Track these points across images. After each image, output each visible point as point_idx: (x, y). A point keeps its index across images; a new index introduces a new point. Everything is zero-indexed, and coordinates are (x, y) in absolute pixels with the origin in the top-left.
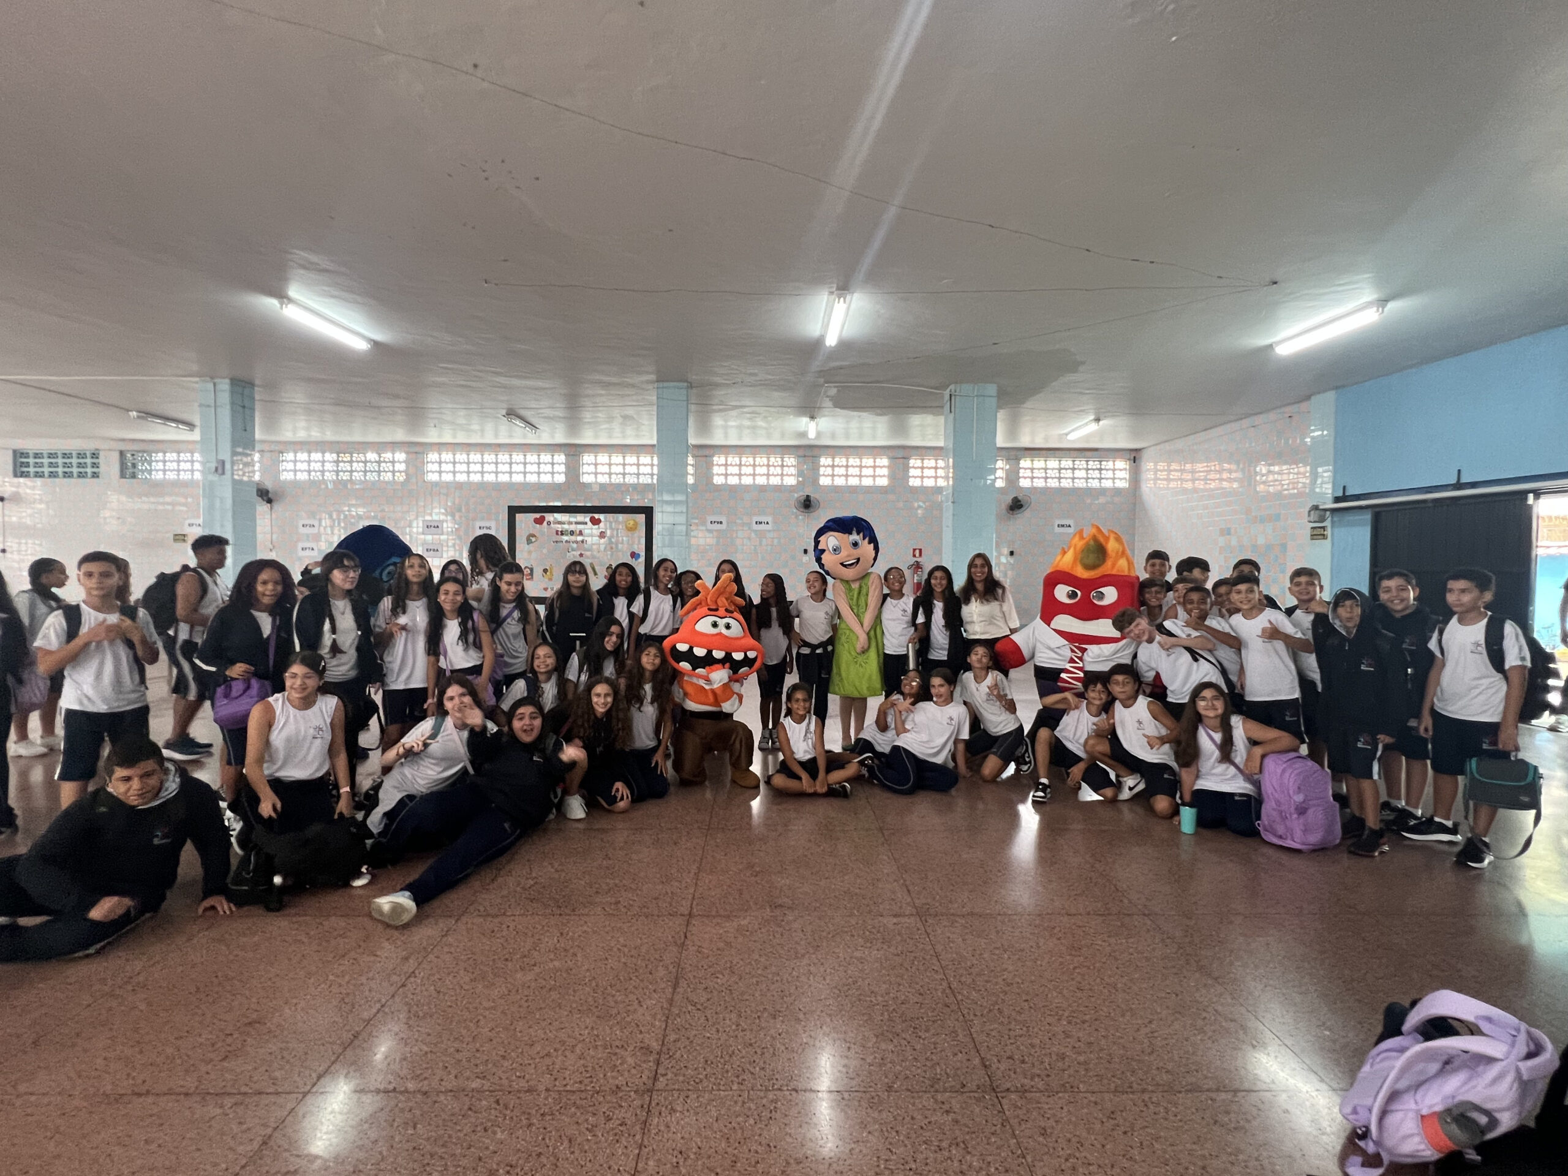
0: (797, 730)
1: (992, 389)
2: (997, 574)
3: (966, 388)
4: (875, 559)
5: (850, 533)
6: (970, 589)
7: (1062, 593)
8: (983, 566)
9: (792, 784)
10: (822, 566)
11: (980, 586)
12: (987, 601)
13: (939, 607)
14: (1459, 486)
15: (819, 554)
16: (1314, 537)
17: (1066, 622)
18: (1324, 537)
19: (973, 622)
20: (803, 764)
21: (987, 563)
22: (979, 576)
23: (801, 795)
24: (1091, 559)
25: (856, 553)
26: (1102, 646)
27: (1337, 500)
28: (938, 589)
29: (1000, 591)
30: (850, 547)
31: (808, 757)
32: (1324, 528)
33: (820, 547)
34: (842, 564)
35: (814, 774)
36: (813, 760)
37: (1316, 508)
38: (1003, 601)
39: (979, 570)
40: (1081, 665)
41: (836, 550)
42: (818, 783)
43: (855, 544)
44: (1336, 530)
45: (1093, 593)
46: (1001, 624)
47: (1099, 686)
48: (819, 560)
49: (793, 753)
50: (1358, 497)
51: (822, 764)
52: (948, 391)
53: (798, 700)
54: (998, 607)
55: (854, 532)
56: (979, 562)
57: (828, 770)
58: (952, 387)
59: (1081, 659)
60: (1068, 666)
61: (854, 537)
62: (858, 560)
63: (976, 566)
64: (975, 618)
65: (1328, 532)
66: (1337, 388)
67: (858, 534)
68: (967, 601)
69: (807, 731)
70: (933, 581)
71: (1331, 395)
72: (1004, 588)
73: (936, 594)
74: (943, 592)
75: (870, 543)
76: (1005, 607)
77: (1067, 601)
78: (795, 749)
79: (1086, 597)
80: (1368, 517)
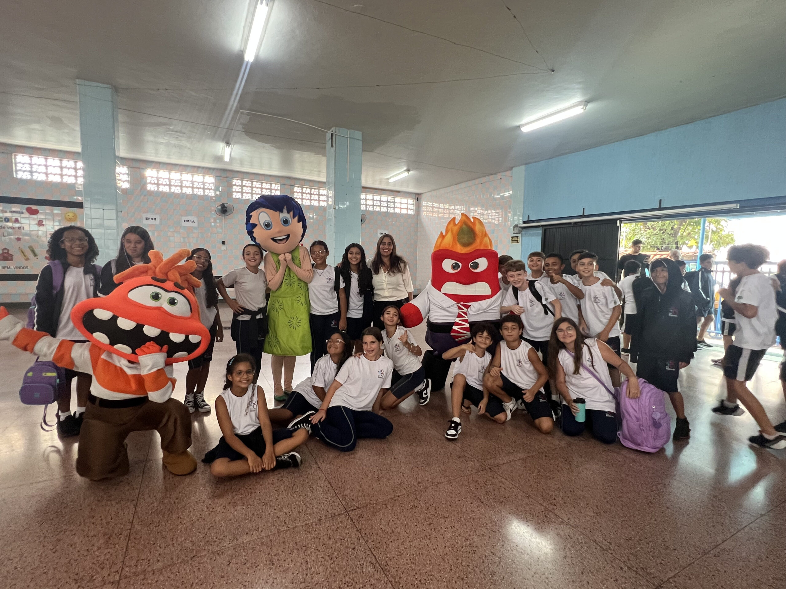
0: (238, 404)
1: (358, 135)
2: (399, 252)
3: (343, 131)
4: (303, 236)
5: (281, 211)
6: (378, 263)
7: (447, 265)
8: (389, 244)
9: (237, 467)
10: (253, 239)
11: (386, 260)
12: (394, 272)
13: (355, 277)
14: (584, 216)
15: (251, 228)
16: (512, 241)
17: (452, 287)
18: (518, 242)
19: (383, 289)
20: (245, 439)
21: (392, 242)
22: (386, 252)
23: (247, 475)
24: (465, 239)
25: (287, 229)
26: (481, 302)
27: (524, 222)
28: (354, 262)
29: (402, 265)
30: (281, 224)
31: (250, 430)
32: (517, 237)
33: (252, 221)
34: (273, 239)
35: (260, 451)
36: (258, 432)
37: (517, 226)
38: (404, 273)
39: (386, 246)
40: (467, 318)
41: (268, 226)
42: (266, 457)
43: (286, 222)
44: (524, 238)
45: (471, 264)
46: (403, 288)
47: (485, 334)
48: (250, 233)
49: (234, 427)
50: (533, 221)
51: (267, 435)
52: (330, 132)
53: (240, 373)
54: (401, 277)
55: (285, 210)
56: (386, 240)
57: (276, 439)
58: (333, 129)
59: (465, 313)
60: (457, 320)
61: (285, 215)
62: (288, 236)
63: (384, 244)
64: (385, 286)
65: (520, 239)
66: (526, 164)
67: (288, 212)
68: (377, 272)
69: (249, 404)
70: (349, 256)
71: (523, 167)
72: (404, 262)
73: (352, 267)
74: (358, 264)
75: (299, 221)
76: (405, 276)
77: (451, 271)
78: (236, 424)
79: (465, 267)
80: (540, 231)
